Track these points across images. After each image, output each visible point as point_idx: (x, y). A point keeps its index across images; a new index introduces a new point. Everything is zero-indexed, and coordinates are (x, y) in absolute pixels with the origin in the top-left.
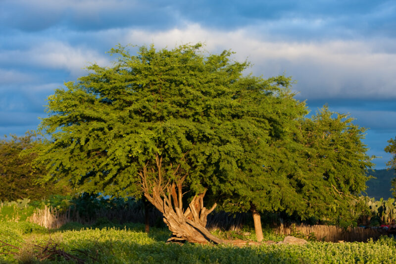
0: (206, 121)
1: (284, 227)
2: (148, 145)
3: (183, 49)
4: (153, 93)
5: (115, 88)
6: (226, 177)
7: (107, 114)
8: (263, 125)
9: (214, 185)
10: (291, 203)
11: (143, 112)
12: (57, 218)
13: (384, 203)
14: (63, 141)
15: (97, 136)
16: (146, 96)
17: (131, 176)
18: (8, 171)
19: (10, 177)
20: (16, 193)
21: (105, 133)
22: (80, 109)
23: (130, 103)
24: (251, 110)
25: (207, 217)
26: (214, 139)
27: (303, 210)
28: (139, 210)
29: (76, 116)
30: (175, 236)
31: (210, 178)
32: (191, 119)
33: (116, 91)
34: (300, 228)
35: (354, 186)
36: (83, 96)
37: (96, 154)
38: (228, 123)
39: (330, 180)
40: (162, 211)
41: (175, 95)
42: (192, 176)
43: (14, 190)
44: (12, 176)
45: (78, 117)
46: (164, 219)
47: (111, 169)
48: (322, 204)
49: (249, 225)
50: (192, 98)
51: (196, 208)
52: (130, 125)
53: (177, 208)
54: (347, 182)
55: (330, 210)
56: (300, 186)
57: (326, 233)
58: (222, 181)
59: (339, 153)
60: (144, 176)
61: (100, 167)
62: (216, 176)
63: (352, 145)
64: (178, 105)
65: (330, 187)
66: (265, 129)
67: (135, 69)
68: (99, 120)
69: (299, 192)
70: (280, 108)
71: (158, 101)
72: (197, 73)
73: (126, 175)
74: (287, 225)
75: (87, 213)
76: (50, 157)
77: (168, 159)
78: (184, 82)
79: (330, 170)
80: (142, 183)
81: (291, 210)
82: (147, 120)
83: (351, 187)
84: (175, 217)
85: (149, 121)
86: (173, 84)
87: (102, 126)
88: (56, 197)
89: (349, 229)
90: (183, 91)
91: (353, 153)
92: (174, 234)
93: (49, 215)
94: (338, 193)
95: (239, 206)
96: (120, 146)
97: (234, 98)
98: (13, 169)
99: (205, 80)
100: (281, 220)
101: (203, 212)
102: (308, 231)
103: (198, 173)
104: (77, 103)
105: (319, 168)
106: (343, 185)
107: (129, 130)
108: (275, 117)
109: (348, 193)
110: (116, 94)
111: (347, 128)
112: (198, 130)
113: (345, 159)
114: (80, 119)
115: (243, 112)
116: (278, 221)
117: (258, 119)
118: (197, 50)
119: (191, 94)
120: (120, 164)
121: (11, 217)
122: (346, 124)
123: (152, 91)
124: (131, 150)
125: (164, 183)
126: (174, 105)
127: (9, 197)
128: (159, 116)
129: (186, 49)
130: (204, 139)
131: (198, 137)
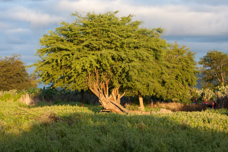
0: (122, 50)
1: (153, 104)
2: (93, 63)
3: (109, 14)
4: (94, 36)
5: (75, 34)
6: (131, 79)
7: (71, 47)
8: (150, 52)
9: (125, 83)
10: (159, 91)
11: (90, 46)
12: (32, 99)
13: (204, 91)
14: (49, 61)
15: (66, 58)
16: (91, 38)
17: (83, 79)
18: (3, 75)
19: (4, 78)
20: (7, 86)
21: (69, 57)
22: (57, 45)
23: (83, 42)
24: (144, 44)
25: (120, 99)
26: (126, 59)
27: (165, 95)
28: (76, 95)
29: (55, 48)
30: (105, 109)
31: (123, 79)
32: (114, 49)
33: (76, 35)
34: (161, 104)
35: (190, 83)
36: (58, 38)
37: (65, 68)
38: (133, 51)
39: (178, 79)
40: (99, 96)
41: (105, 37)
42: (114, 78)
43: (6, 85)
44: (5, 78)
45: (56, 48)
46: (99, 100)
47: (73, 75)
48: (175, 92)
49: (135, 103)
50: (115, 39)
51: (115, 95)
52: (82, 52)
53: (106, 95)
54: (187, 81)
55: (179, 95)
56: (163, 83)
57: (175, 107)
58: (128, 81)
59: (183, 66)
60: (89, 79)
61: (67, 74)
62: (126, 78)
63: (189, 62)
64: (107, 43)
65: (179, 83)
66: (151, 54)
67: (84, 24)
68: (66, 50)
69: (163, 86)
70: (159, 44)
71: (97, 40)
72: (116, 26)
73: (81, 78)
74: (155, 103)
75: (48, 97)
76: (41, 69)
77: (102, 70)
78: (111, 30)
79: (179, 75)
80: (88, 81)
81: (159, 95)
82: (91, 50)
83: (189, 83)
84: (105, 99)
85: (92, 50)
86: (104, 32)
87: (69, 53)
88: (31, 89)
89: (187, 104)
90: (110, 35)
91: (190, 65)
92: (104, 108)
93: (29, 98)
94: (182, 86)
95: (132, 93)
96: (78, 63)
97: (135, 39)
98: (6, 74)
99: (121, 30)
100: (152, 100)
101: (118, 97)
102: (166, 106)
103: (117, 77)
104: (55, 41)
105: (173, 73)
106: (185, 82)
107: (82, 55)
108: (156, 48)
109: (187, 86)
110: (75, 37)
111: (187, 53)
112: (118, 55)
113: (186, 69)
114: (57, 49)
115: (140, 45)
116: (150, 100)
117: (148, 49)
118: (116, 14)
119: (114, 37)
120: (78, 73)
121: (9, 99)
122: (186, 51)
123: (93, 35)
124: (84, 65)
125: (99, 82)
126: (105, 42)
127: (4, 89)
128: (97, 48)
129: (111, 14)
130: (121, 59)
131: (118, 59)
